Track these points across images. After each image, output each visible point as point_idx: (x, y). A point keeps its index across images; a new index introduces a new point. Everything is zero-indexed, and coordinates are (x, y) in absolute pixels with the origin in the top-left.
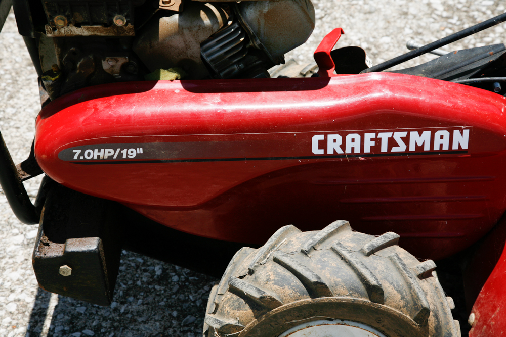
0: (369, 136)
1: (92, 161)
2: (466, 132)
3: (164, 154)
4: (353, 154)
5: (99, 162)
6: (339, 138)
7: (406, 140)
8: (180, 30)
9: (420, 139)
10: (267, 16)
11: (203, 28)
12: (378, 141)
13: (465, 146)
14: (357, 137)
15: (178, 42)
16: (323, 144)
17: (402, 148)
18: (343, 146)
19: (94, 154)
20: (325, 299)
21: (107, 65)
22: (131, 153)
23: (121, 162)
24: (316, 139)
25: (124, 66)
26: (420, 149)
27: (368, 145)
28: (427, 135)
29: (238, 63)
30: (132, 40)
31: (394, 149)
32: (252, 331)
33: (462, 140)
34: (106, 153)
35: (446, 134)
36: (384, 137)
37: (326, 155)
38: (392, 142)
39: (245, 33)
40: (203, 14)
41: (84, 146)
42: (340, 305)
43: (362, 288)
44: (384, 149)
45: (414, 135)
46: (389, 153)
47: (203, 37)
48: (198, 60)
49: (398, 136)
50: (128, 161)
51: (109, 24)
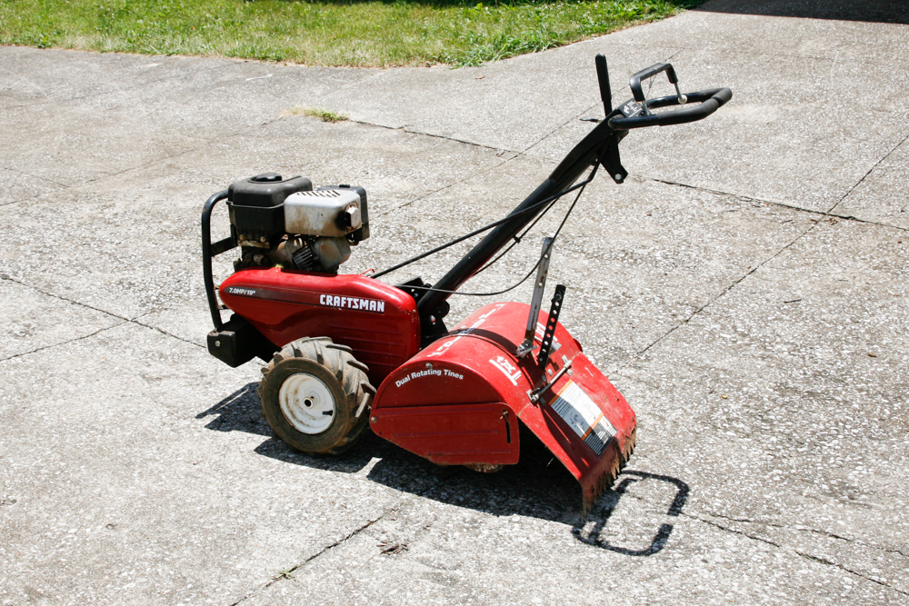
0: (344, 299)
1: (236, 295)
2: (383, 303)
3: (263, 295)
4: (336, 307)
5: (238, 295)
6: (331, 297)
7: (358, 303)
8: (285, 247)
9: (364, 303)
10: (323, 247)
11: (294, 247)
12: (347, 302)
13: (383, 310)
14: (338, 298)
15: (284, 252)
16: (325, 300)
17: (356, 307)
18: (333, 302)
19: (237, 291)
20: (299, 358)
21: (256, 258)
22: (251, 292)
23: (247, 296)
24: (322, 296)
25: (262, 260)
26: (364, 308)
27: (343, 303)
28: (367, 301)
29: (309, 267)
30: (269, 250)
31: (354, 307)
32: (272, 372)
33: (381, 307)
34: (241, 291)
35: (375, 302)
36: (350, 300)
37: (325, 305)
38: (353, 304)
39: (313, 253)
40: (295, 241)
41: (234, 287)
42: (305, 362)
43: (316, 356)
44: (349, 306)
45: (362, 301)
46: (351, 308)
47: (293, 251)
48: (291, 262)
49: (356, 300)
50: (249, 296)
51: (259, 242)
